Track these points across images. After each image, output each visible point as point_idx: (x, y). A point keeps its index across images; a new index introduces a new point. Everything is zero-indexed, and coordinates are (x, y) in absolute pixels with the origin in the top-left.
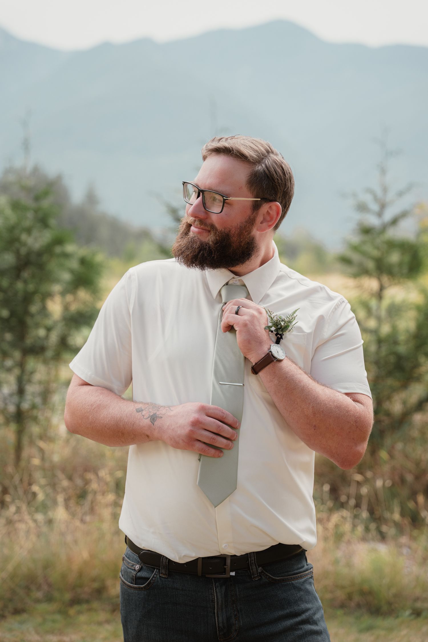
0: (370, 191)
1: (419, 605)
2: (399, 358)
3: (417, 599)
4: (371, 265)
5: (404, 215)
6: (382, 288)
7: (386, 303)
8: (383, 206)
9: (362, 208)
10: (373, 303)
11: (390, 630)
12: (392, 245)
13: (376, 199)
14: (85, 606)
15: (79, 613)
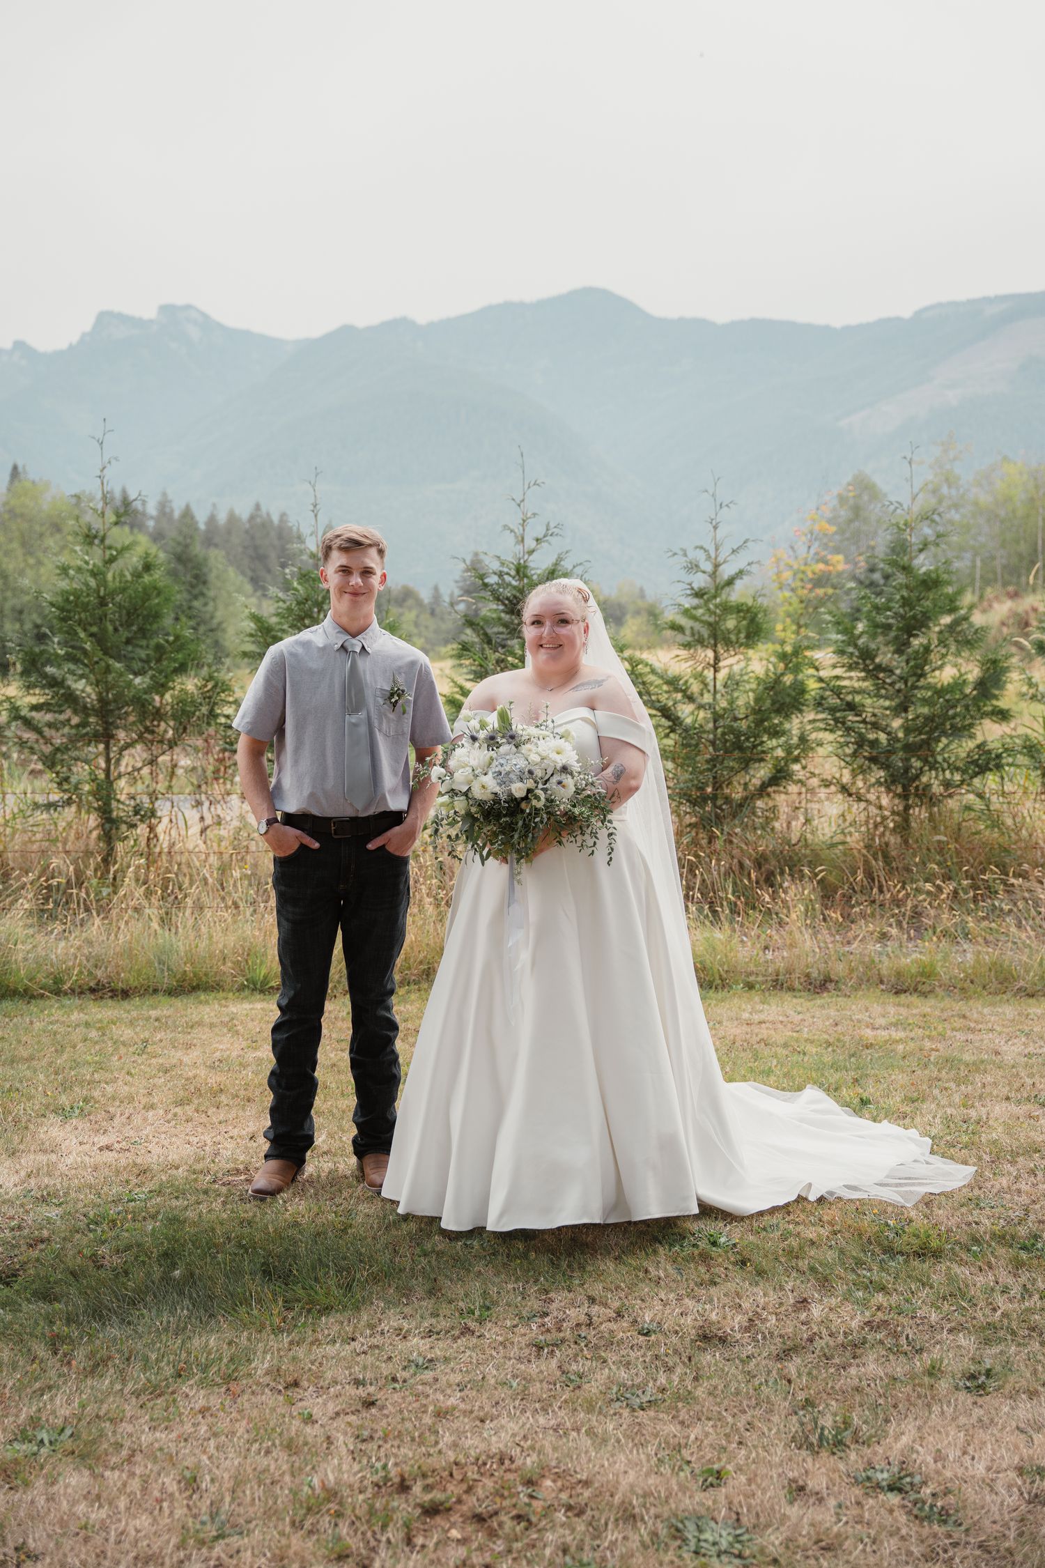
0: (701, 548)
1: (752, 979)
2: (737, 733)
3: (751, 974)
4: (705, 633)
5: (740, 573)
6: (717, 659)
7: (722, 675)
8: (717, 566)
9: (693, 567)
10: (709, 674)
11: (723, 1000)
12: (727, 609)
13: (709, 557)
14: (413, 987)
15: (409, 992)
